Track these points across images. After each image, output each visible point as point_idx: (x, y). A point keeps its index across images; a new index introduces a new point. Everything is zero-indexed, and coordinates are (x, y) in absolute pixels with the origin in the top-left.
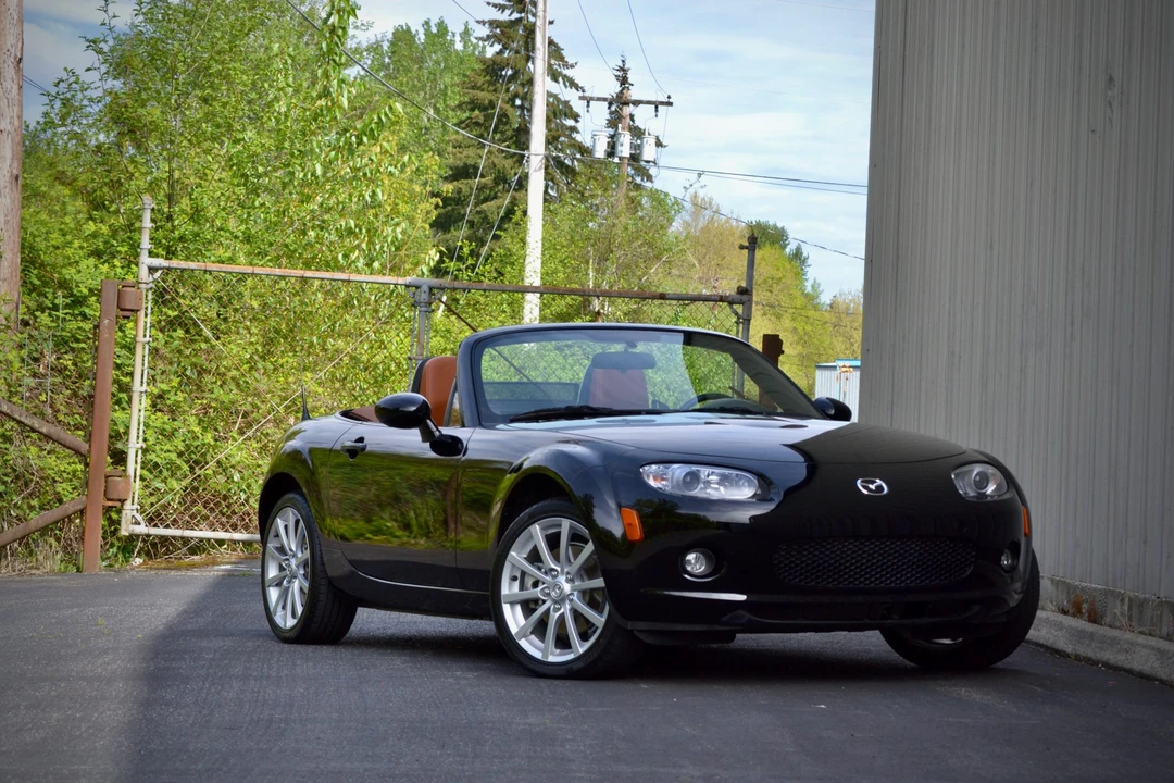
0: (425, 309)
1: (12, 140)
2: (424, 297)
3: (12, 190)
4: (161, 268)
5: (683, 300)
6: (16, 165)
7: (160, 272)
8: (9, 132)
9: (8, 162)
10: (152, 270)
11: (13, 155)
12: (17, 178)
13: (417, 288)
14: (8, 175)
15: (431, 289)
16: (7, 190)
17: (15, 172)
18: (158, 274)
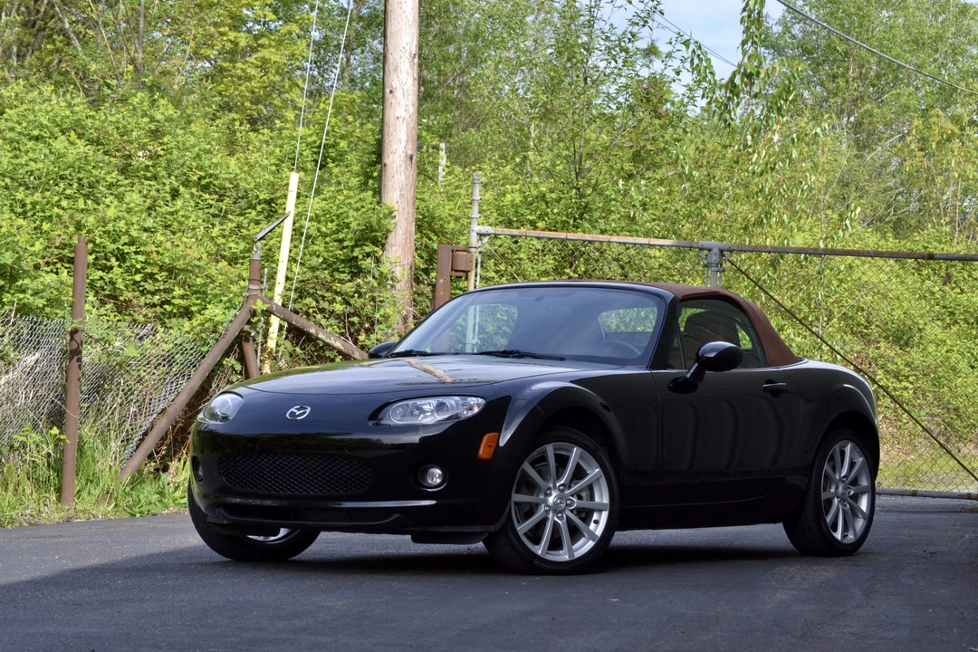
0: (716, 269)
1: (407, 125)
2: (714, 258)
3: (406, 168)
4: (488, 235)
5: (951, 260)
6: (410, 146)
7: (488, 237)
8: (404, 118)
9: (403, 144)
10: (481, 235)
11: (408, 138)
12: (411, 158)
13: (710, 250)
14: (403, 155)
15: (722, 251)
16: (402, 168)
17: (410, 152)
18: (486, 239)
